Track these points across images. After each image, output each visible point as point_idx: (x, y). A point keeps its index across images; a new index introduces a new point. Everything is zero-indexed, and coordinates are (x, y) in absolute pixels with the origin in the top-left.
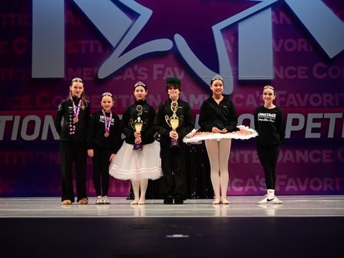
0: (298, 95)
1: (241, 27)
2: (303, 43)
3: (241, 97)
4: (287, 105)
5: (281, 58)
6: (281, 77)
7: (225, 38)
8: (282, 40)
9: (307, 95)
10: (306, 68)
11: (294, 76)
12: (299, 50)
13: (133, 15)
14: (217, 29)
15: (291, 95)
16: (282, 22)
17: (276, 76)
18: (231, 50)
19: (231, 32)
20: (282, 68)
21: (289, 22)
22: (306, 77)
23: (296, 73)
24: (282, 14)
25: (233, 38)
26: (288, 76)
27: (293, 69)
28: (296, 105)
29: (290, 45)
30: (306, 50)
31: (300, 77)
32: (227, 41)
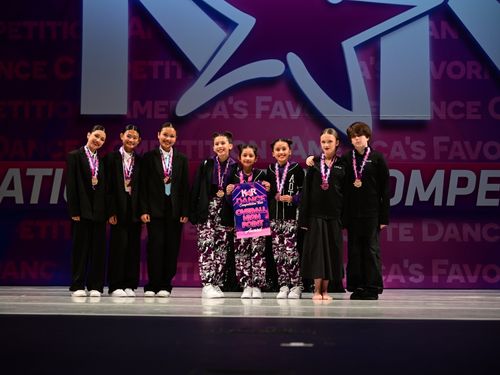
0: (467, 143)
1: (384, 43)
2: (474, 68)
3: (384, 145)
4: (451, 157)
5: (442, 89)
6: (442, 116)
7: (360, 59)
8: (443, 64)
9: (480, 143)
10: (478, 103)
11: (461, 116)
12: (470, 77)
13: (228, 25)
14: (349, 46)
15: (457, 144)
16: (444, 36)
17: (435, 114)
18: (368, 77)
19: (370, 51)
20: (443, 103)
21: (454, 36)
22: (479, 117)
23: (464, 110)
24: (444, 24)
25: (372, 59)
26: (452, 115)
27: (460, 104)
28: (464, 158)
29: (456, 70)
30: (479, 77)
31: (470, 116)
32: (364, 63)
